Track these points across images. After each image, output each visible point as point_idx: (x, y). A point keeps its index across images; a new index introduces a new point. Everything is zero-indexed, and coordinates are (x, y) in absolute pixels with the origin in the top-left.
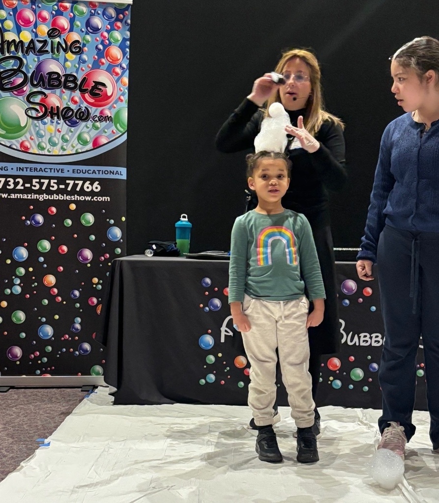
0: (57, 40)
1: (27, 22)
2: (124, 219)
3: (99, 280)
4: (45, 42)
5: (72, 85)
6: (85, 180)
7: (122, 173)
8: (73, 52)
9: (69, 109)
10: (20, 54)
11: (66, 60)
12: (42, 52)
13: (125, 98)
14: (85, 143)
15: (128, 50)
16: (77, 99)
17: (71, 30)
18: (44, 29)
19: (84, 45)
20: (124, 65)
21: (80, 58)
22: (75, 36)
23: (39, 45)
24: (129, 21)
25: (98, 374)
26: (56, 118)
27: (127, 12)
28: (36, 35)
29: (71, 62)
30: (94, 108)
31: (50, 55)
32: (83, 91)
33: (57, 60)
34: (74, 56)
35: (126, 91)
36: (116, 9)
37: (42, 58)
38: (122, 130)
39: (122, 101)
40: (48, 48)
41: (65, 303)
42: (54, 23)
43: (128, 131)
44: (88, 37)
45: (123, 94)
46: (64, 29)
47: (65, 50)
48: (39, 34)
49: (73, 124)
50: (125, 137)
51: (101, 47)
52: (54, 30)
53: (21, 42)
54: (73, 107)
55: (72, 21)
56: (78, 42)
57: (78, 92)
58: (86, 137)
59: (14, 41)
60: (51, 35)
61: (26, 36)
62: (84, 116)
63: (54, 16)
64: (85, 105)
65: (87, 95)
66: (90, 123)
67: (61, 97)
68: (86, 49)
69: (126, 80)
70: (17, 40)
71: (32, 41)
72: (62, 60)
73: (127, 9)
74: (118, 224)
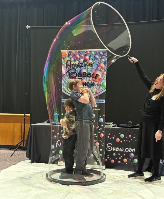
0: (86, 63)
1: (77, 58)
2: (104, 115)
3: (96, 134)
4: (82, 64)
5: (90, 76)
7: (104, 101)
8: (90, 66)
9: (89, 83)
10: (75, 68)
11: (88, 69)
13: (105, 79)
15: (106, 64)
16: (91, 80)
17: (90, 60)
18: (82, 60)
19: (93, 64)
20: (105, 69)
21: (92, 68)
22: (91, 61)
23: (80, 65)
24: (107, 55)
25: (96, 164)
26: (85, 86)
27: (106, 53)
28: (80, 62)
29: (90, 69)
30: (96, 82)
31: (83, 68)
32: (93, 77)
33: (85, 69)
34: (90, 67)
35: (106, 76)
36: (103, 52)
37: (81, 68)
38: (104, 88)
39: (104, 79)
40: (83, 65)
42: (85, 58)
43: (106, 88)
44: (94, 61)
45: (105, 78)
46: (87, 60)
47: (88, 66)
48: (81, 61)
49: (90, 87)
50: (105, 90)
51: (98, 64)
52: (85, 60)
53: (76, 64)
54: (90, 82)
55: (90, 57)
56: (92, 63)
57: (91, 78)
58: (93, 91)
59: (74, 64)
60: (84, 62)
61: (77, 62)
62: (93, 85)
63: (85, 56)
64: (93, 81)
65: (94, 78)
66: (94, 87)
67: (86, 79)
68: (94, 65)
69: (106, 73)
70: (75, 64)
71: (79, 64)
73: (106, 52)
74: (102, 117)
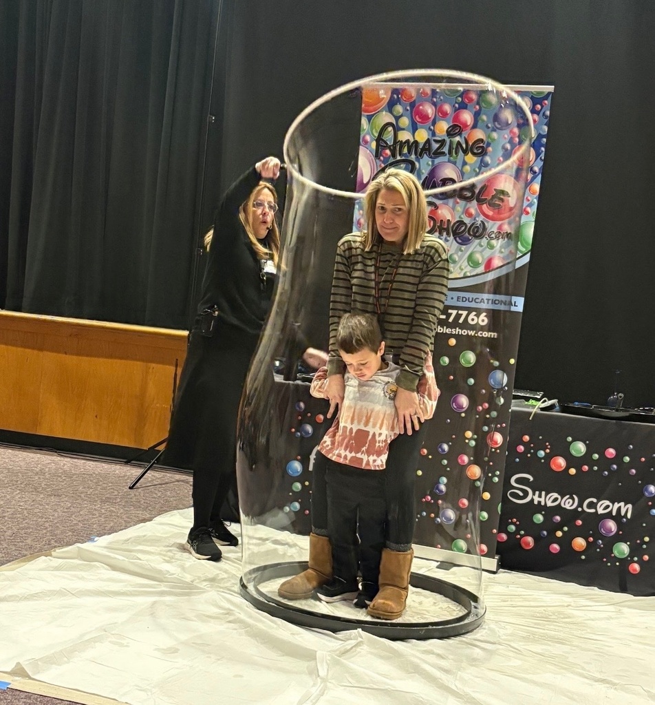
0: (457, 139)
1: (425, 118)
2: (512, 361)
3: (473, 434)
4: (442, 142)
5: (469, 194)
6: (470, 310)
7: (519, 304)
8: (474, 154)
9: (461, 223)
10: (413, 157)
11: (465, 163)
12: (438, 153)
13: (533, 210)
14: (475, 264)
15: (543, 149)
16: (473, 211)
17: (475, 126)
18: (443, 126)
19: (489, 145)
20: (536, 169)
21: (482, 161)
22: (479, 134)
23: (435, 146)
24: (548, 113)
25: (461, 550)
26: (445, 233)
27: (546, 102)
28: (434, 134)
29: (470, 165)
30: (491, 222)
31: (445, 159)
32: (480, 202)
33: (455, 163)
34: (475, 159)
35: (536, 201)
36: (532, 98)
37: (437, 161)
38: (524, 250)
39: (527, 213)
40: (446, 150)
41: (430, 457)
42: (456, 118)
43: (532, 251)
44: (495, 135)
45: (530, 205)
46: (466, 125)
47: (465, 152)
48: (437, 132)
49: (465, 242)
50: (527, 259)
51: (508, 146)
52: (454, 127)
53: (416, 142)
54: (467, 221)
55: (477, 115)
56: (481, 141)
57: (475, 202)
58: (478, 257)
59: (408, 141)
60: (450, 133)
61: (422, 136)
62: (478, 232)
63: (456, 110)
64: (480, 218)
65: (485, 207)
66: (484, 241)
67: (453, 209)
68: (490, 149)
69: (536, 187)
70: (412, 140)
71: (428, 141)
72: (459, 163)
73: (546, 97)
74: (504, 368)
